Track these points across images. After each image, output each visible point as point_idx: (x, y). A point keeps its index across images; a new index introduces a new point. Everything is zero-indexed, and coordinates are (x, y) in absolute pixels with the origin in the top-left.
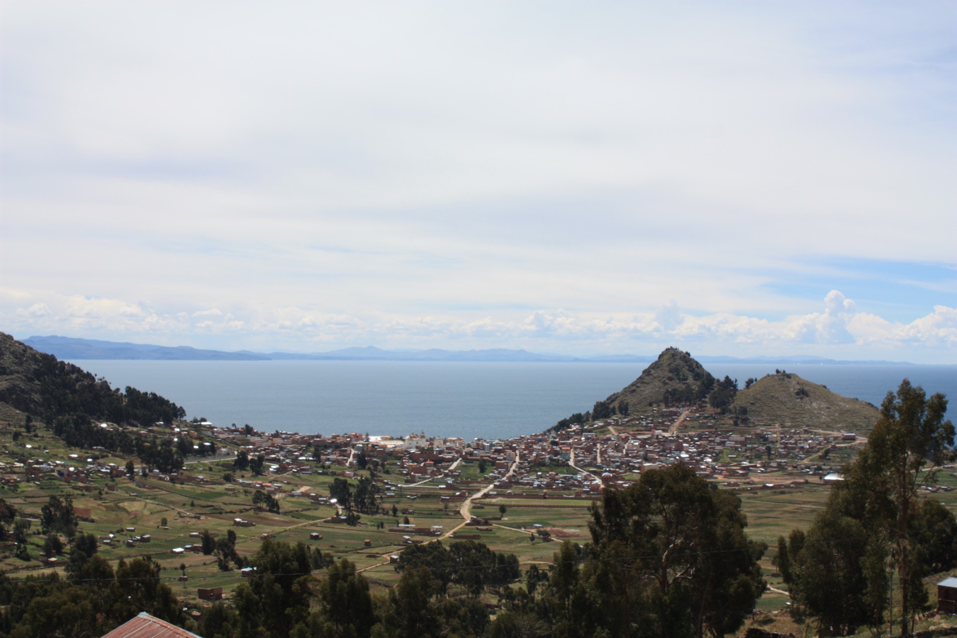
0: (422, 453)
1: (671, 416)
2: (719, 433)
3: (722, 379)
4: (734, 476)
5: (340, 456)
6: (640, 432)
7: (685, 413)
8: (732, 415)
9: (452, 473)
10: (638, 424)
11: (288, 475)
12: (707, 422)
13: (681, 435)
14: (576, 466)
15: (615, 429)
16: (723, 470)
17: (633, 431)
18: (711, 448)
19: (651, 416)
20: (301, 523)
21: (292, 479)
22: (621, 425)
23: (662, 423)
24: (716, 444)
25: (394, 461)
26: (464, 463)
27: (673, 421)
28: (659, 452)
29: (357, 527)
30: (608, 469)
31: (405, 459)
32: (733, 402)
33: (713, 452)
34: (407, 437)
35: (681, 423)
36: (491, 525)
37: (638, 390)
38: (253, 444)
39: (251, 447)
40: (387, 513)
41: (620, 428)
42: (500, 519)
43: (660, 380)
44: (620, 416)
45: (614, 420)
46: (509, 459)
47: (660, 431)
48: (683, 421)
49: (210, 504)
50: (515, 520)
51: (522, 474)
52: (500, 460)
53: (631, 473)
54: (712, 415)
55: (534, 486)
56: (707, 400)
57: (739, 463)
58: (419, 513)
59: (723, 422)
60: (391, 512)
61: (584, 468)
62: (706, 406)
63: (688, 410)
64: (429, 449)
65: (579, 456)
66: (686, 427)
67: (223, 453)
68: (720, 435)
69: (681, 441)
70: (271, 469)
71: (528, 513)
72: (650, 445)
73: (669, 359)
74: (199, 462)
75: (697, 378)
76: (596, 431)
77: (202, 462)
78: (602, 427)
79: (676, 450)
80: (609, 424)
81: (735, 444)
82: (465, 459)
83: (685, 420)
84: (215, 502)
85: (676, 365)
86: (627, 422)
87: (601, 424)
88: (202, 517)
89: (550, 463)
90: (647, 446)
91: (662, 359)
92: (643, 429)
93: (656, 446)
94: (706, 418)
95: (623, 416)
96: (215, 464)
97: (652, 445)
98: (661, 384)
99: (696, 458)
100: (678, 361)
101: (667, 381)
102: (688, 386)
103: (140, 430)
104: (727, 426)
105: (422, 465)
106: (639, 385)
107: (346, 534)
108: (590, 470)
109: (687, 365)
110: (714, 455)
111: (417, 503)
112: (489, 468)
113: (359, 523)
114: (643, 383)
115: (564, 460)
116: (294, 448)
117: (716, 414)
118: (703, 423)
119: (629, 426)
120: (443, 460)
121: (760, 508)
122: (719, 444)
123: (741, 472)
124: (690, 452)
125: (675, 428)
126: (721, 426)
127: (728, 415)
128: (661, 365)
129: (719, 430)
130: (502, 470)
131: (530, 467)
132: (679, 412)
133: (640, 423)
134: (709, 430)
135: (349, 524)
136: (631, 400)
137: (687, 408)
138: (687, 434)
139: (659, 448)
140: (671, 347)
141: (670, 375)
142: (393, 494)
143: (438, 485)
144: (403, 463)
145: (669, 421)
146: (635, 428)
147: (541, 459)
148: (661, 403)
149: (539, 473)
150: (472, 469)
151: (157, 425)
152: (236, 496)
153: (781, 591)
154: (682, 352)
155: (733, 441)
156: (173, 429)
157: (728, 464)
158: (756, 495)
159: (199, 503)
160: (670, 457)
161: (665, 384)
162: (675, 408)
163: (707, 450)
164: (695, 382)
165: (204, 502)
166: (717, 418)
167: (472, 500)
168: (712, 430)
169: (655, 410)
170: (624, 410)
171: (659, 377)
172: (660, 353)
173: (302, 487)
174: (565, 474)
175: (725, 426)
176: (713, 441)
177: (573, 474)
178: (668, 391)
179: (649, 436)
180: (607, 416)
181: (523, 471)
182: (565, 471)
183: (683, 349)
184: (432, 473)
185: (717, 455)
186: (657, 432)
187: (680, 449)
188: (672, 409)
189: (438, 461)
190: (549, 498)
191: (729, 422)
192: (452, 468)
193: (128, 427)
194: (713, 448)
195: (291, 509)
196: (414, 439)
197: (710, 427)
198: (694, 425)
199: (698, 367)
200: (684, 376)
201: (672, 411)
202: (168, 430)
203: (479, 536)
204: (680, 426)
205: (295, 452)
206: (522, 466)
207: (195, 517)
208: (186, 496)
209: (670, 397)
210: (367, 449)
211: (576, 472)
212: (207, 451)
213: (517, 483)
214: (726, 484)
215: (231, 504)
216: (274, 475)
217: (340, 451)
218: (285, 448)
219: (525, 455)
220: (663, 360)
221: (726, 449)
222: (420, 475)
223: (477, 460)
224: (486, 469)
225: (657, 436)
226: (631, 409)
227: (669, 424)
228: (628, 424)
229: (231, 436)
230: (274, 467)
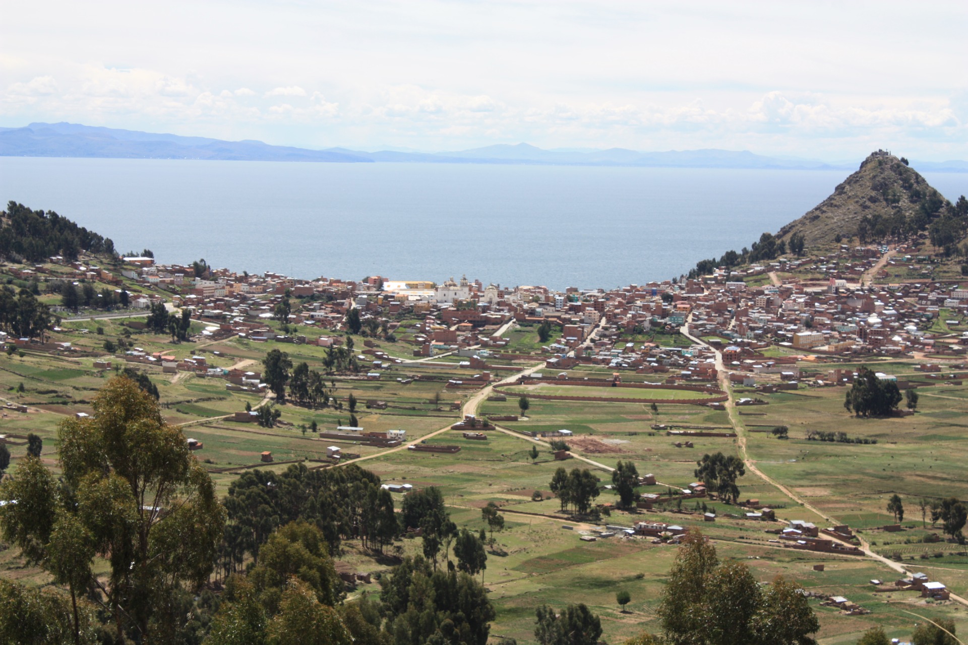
0: (458, 310)
1: (867, 258)
2: (937, 285)
3: (954, 202)
4: (943, 354)
5: (332, 312)
6: (814, 282)
7: (889, 253)
8: (961, 258)
9: (495, 342)
10: (815, 269)
11: (230, 341)
12: (921, 268)
13: (876, 288)
14: (691, 334)
15: (778, 276)
16: (928, 345)
17: (805, 280)
18: (920, 309)
19: (835, 257)
20: (185, 420)
21: (235, 348)
22: (788, 271)
23: (851, 269)
24: (929, 303)
25: (413, 322)
26: (518, 327)
27: (869, 264)
28: (833, 314)
29: (275, 430)
30: (739, 340)
31: (430, 319)
32: (964, 238)
33: (922, 316)
34: (442, 285)
35: (881, 268)
36: (494, 429)
37: (824, 215)
38: (199, 292)
39: (193, 296)
40: (340, 407)
41: (787, 274)
42: (515, 419)
43: (857, 202)
44: (791, 256)
45: (780, 262)
46: (589, 321)
47: (844, 281)
48: (885, 266)
49: (52, 388)
50: (540, 421)
51: (604, 344)
52: (575, 323)
53: (776, 347)
54: (929, 257)
55: (611, 365)
56: (926, 233)
57: (960, 333)
58: (394, 407)
59: (945, 268)
60: (346, 405)
61: (703, 338)
62: (924, 244)
63: (895, 249)
64: (468, 304)
65: (699, 319)
66: (887, 275)
67: (142, 306)
68: (938, 288)
69: (873, 297)
70: (205, 332)
71: (569, 410)
72: (822, 302)
73: (874, 169)
74: (92, 319)
75: (915, 198)
76: (749, 278)
77: (97, 319)
78: (759, 273)
79: (863, 312)
80: (771, 269)
81: (960, 303)
82: (521, 321)
83: (888, 264)
84: (62, 385)
85: (884, 178)
86: (799, 265)
87: (758, 269)
88: (31, 410)
89: (651, 330)
90: (817, 304)
91: (864, 169)
92: (821, 276)
93: (831, 304)
94: (920, 261)
95: (796, 256)
96: (118, 322)
97: (826, 303)
98: (859, 209)
99: (893, 324)
100: (888, 173)
101: (868, 203)
102: (900, 210)
103: (24, 268)
104: (950, 274)
105: (453, 328)
106: (824, 209)
107: (248, 441)
108: (711, 340)
109: (901, 179)
110: (924, 319)
111: (409, 389)
112: (556, 336)
113: (280, 422)
114: (831, 205)
115: (674, 325)
116: (264, 299)
117: (936, 255)
118: (915, 269)
119: (800, 272)
120: (487, 321)
121: (950, 410)
122: (934, 303)
123: (956, 347)
124: (885, 314)
125: (870, 276)
126: (941, 274)
127: (955, 258)
128: (861, 177)
129: (937, 281)
130: (572, 339)
131: (619, 335)
132: (880, 252)
133: (817, 268)
134: (921, 280)
135: (261, 424)
136: (810, 232)
137: (893, 246)
138: (886, 286)
139: (836, 308)
140: (880, 151)
141: (873, 194)
142: (378, 375)
143: (459, 361)
144: (424, 326)
145: (863, 265)
146: (810, 276)
147: (637, 322)
148: (854, 238)
149: (630, 345)
150: (529, 335)
151: (52, 261)
152: (102, 377)
153: (881, 558)
154: (895, 158)
155: (958, 299)
156: (77, 267)
157: (942, 335)
158: (958, 387)
159: (35, 387)
160: (850, 322)
161: (865, 207)
162: (875, 246)
163: (913, 311)
164: (912, 205)
165: (45, 385)
166: (937, 262)
167: (495, 387)
168: (926, 280)
169: (845, 248)
170: (798, 247)
171: (857, 196)
172: (864, 160)
173: (240, 361)
174: (670, 346)
175: (947, 275)
176: (926, 298)
177: (683, 347)
178: (865, 220)
179: (825, 288)
180: (770, 255)
181: (606, 340)
182: (672, 342)
183: (897, 153)
184: (464, 341)
185: (929, 319)
186: (838, 282)
187: (869, 309)
188: (870, 247)
189: (479, 323)
190: (620, 386)
191: (954, 270)
192: (497, 334)
193: (6, 263)
194: (924, 310)
195: (181, 398)
196: (452, 288)
197: (924, 276)
198: (900, 273)
199: (918, 182)
200: (894, 195)
201: (868, 251)
202: (67, 269)
203: (456, 448)
204: (878, 273)
205: (264, 305)
206: (607, 333)
207: (18, 409)
208: (20, 375)
209: (868, 227)
210: (376, 302)
211: (687, 344)
212: (116, 303)
213: (588, 360)
214: (919, 366)
215: (85, 389)
216: (208, 341)
217: (333, 304)
218: (249, 299)
219: (615, 315)
220: (865, 171)
221: (945, 311)
222: (442, 344)
223: (539, 322)
224: (551, 336)
225: (837, 289)
226: (807, 245)
227: (862, 269)
228: (799, 269)
229: (168, 280)
230: (211, 328)
